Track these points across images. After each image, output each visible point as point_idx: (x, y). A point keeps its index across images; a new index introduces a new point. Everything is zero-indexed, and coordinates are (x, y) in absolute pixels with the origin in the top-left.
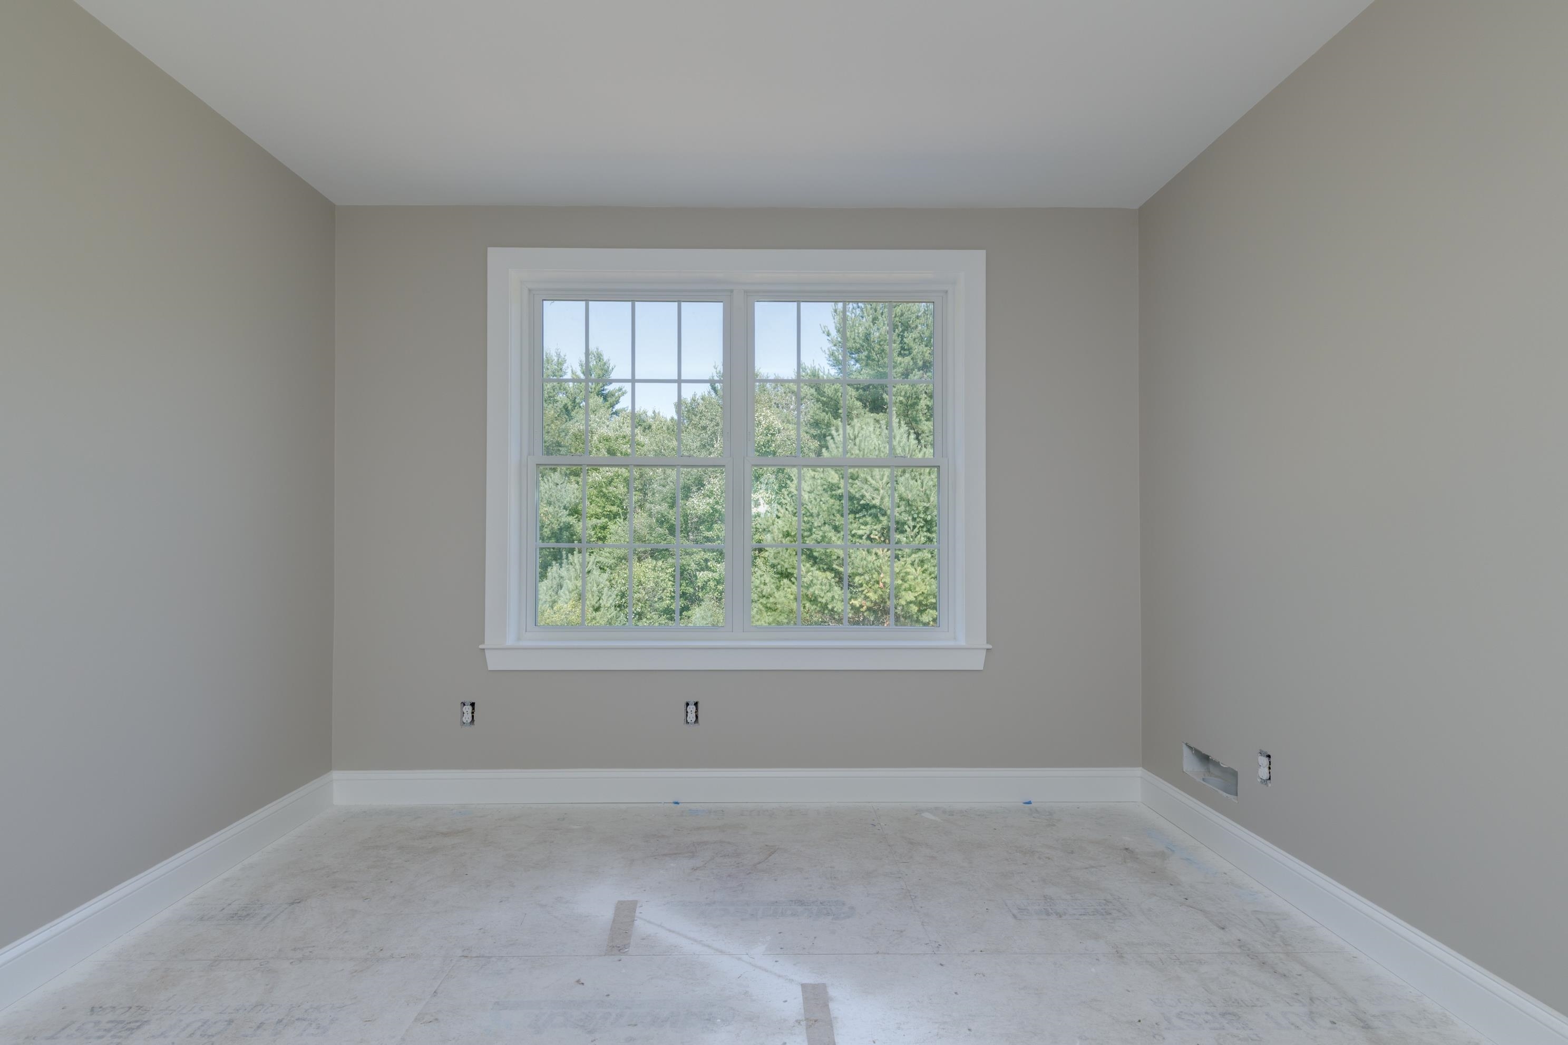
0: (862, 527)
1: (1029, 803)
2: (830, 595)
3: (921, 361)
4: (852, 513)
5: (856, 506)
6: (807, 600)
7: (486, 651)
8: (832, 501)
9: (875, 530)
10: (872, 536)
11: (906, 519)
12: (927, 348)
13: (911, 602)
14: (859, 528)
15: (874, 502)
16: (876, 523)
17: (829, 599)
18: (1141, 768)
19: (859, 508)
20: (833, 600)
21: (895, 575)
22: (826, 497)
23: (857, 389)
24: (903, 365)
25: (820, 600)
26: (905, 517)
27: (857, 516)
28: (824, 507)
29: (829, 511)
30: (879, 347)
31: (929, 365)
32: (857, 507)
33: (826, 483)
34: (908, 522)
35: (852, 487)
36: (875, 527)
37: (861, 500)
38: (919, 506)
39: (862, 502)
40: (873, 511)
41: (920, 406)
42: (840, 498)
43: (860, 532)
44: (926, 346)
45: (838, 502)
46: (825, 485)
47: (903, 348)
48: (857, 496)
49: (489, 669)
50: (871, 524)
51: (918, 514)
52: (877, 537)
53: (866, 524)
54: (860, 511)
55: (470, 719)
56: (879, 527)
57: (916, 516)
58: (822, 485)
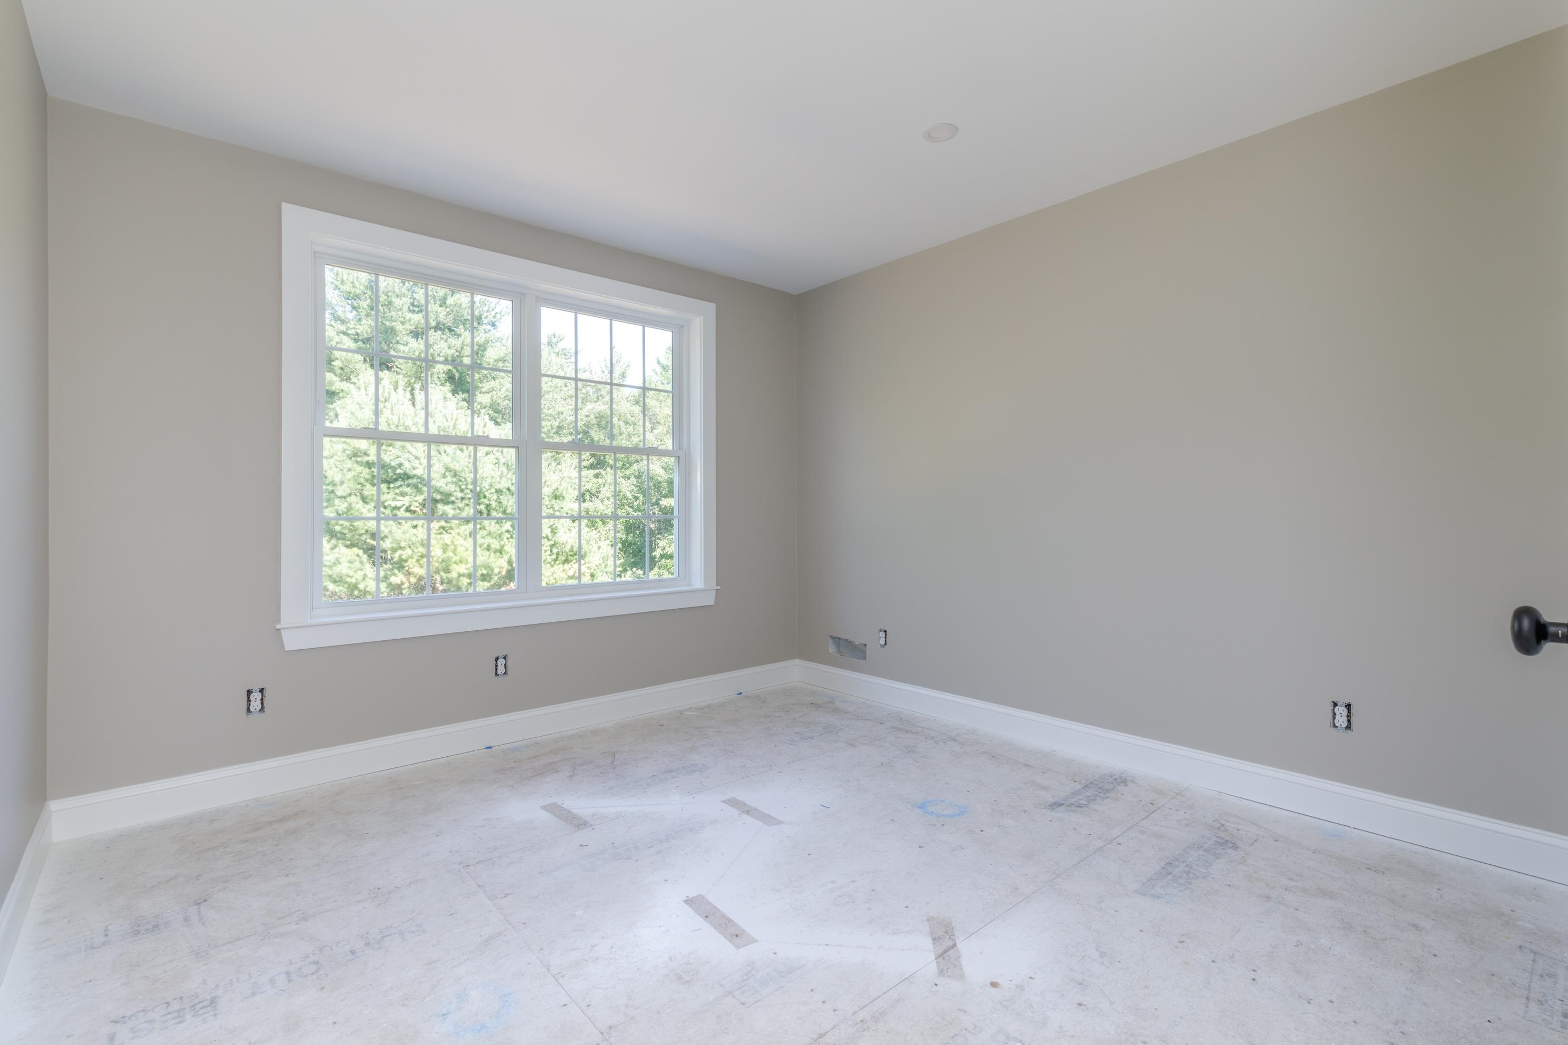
0: (398, 498)
1: (741, 693)
2: (360, 573)
3: (434, 321)
4: (384, 483)
5: (391, 474)
6: (331, 581)
7: (282, 631)
8: (359, 469)
9: (416, 501)
10: (412, 508)
11: (453, 490)
12: (441, 309)
13: (463, 575)
14: (394, 499)
15: (415, 472)
16: (416, 494)
17: (360, 579)
18: (797, 659)
19: (395, 477)
20: (364, 579)
21: (445, 548)
22: (349, 464)
23: (356, 341)
24: (412, 322)
25: (348, 580)
26: (452, 488)
27: (392, 486)
28: (349, 475)
29: (356, 478)
30: (386, 297)
31: (442, 327)
32: (392, 476)
33: (349, 449)
34: (455, 494)
35: (385, 454)
36: (416, 499)
37: (397, 469)
38: (468, 477)
39: (399, 471)
40: (415, 481)
41: (436, 368)
42: (369, 465)
43: (399, 504)
44: (441, 306)
45: (367, 470)
46: (349, 450)
47: (413, 304)
48: (393, 464)
49: (286, 650)
50: (410, 495)
51: (466, 485)
52: (418, 509)
53: (403, 494)
54: (396, 480)
55: (260, 706)
56: (420, 498)
57: (464, 487)
58: (344, 451)
